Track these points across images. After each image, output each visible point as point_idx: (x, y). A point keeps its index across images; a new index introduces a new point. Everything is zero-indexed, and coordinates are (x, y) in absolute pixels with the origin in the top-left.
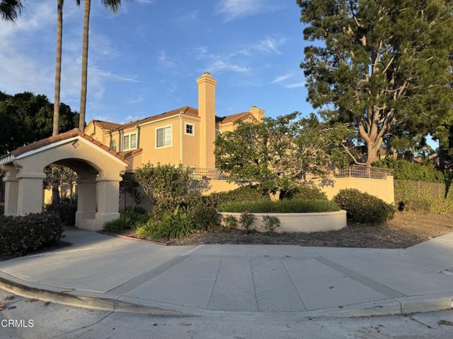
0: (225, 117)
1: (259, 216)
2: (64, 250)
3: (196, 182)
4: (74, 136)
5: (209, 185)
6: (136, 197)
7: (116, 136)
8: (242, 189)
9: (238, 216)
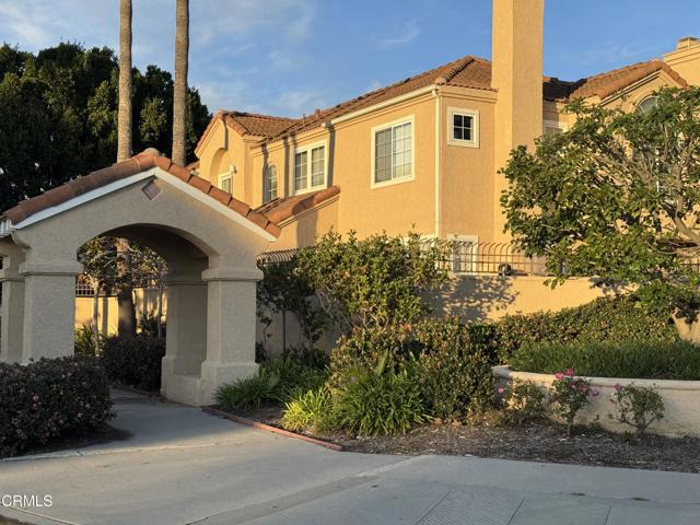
0: (583, 82)
1: (606, 385)
2: (121, 447)
3: (469, 284)
4: (145, 169)
5: (511, 291)
6: (308, 322)
7: (277, 151)
8: (600, 304)
9: (546, 381)
